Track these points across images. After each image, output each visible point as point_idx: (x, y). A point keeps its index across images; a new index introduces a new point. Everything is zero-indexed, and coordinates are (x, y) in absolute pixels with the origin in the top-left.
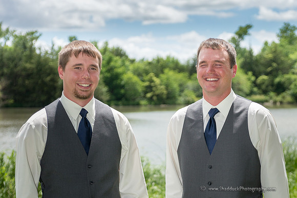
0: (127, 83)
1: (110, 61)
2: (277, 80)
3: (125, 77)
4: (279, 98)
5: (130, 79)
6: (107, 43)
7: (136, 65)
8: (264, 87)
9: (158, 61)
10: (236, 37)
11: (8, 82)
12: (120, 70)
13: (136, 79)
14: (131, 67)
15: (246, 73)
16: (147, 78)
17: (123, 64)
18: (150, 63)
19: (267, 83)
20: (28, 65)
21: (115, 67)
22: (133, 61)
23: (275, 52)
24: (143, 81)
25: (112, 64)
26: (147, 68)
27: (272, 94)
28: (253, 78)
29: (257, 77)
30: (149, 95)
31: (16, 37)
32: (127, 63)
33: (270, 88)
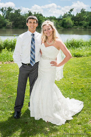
2: (80, 22)
4: (80, 27)
8: (77, 24)
9: (51, 17)
10: (70, 11)
11: (14, 22)
15: (73, 21)
17: (42, 18)
18: (48, 18)
19: (77, 23)
20: (19, 18)
21: (40, 19)
23: (80, 15)
25: (39, 18)
27: (79, 26)
28: (74, 22)
29: (75, 22)
31: (15, 10)
33: (78, 25)
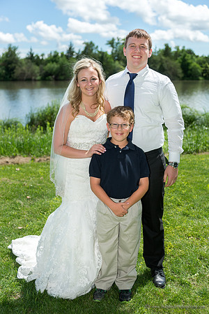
0: (193, 68)
1: (185, 56)
3: (192, 65)
5: (195, 66)
6: (184, 47)
7: (199, 58)
12: (190, 61)
13: (198, 66)
14: (196, 60)
16: (204, 65)
18: (206, 58)
21: (188, 60)
22: (197, 57)
24: (202, 67)
25: (186, 58)
26: (205, 60)
30: (204, 75)
32: (194, 57)
